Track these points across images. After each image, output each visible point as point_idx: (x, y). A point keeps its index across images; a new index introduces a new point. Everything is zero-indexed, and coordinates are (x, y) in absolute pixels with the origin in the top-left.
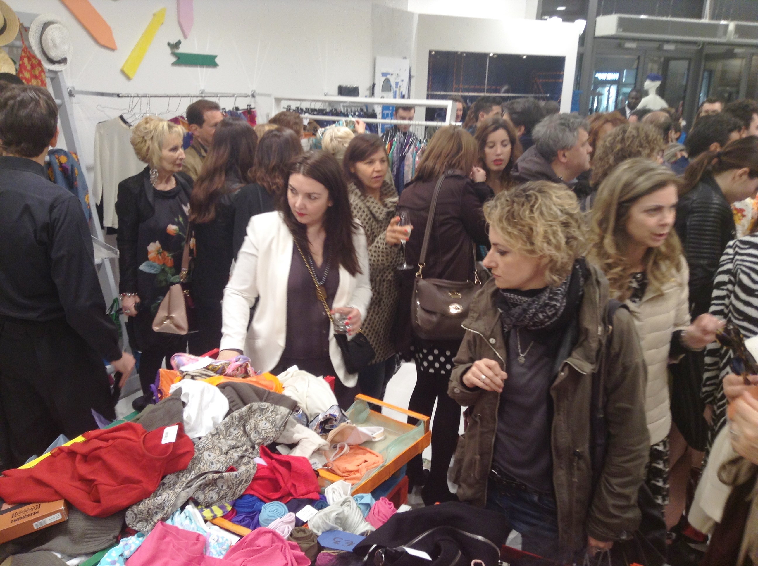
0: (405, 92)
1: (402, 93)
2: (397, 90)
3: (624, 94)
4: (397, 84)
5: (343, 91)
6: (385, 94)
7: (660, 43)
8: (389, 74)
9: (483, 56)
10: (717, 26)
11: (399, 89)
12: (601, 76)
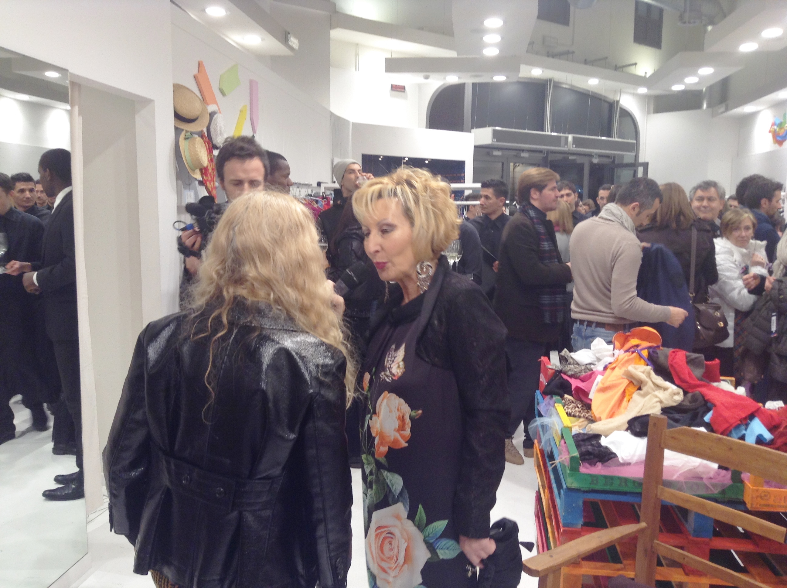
7: (518, 152)
10: (558, 138)
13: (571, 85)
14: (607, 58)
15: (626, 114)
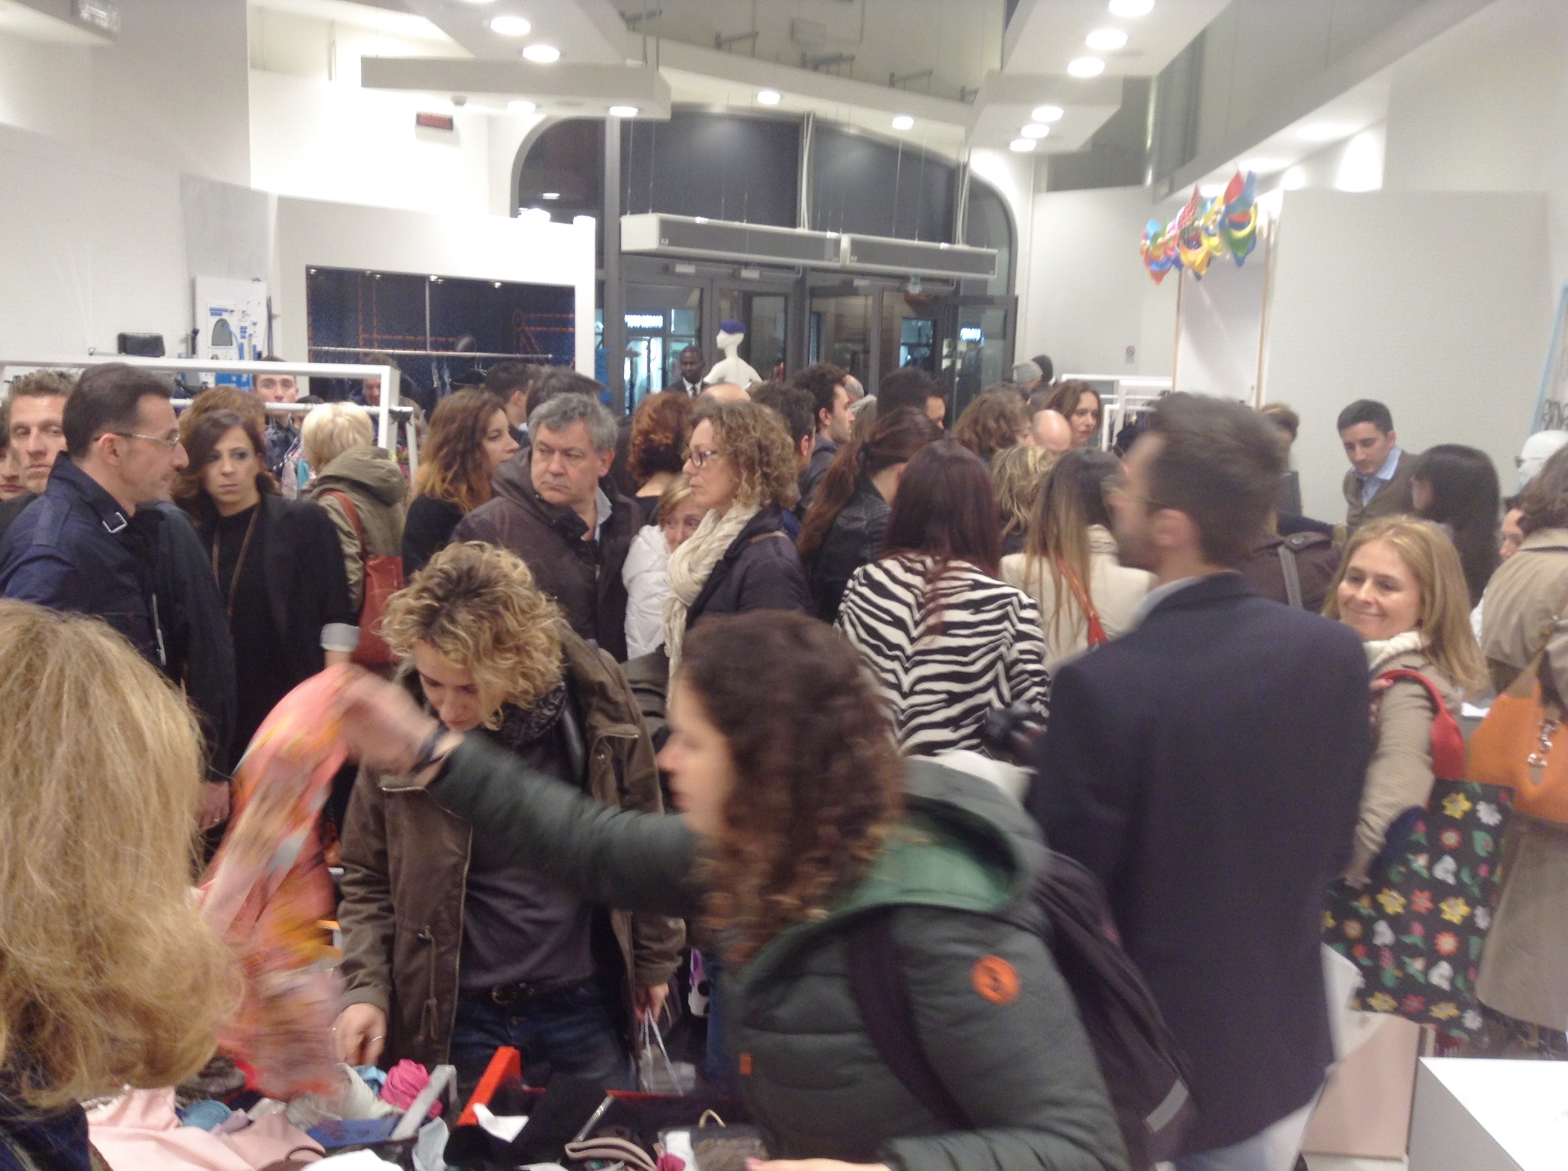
0: (262, 347)
1: (255, 347)
2: (245, 342)
4: (243, 330)
5: (127, 344)
6: (219, 351)
7: (736, 266)
8: (226, 311)
9: (416, 282)
10: (822, 241)
11: (250, 341)
12: (633, 321)
13: (863, 130)
14: (931, 73)
15: (984, 193)
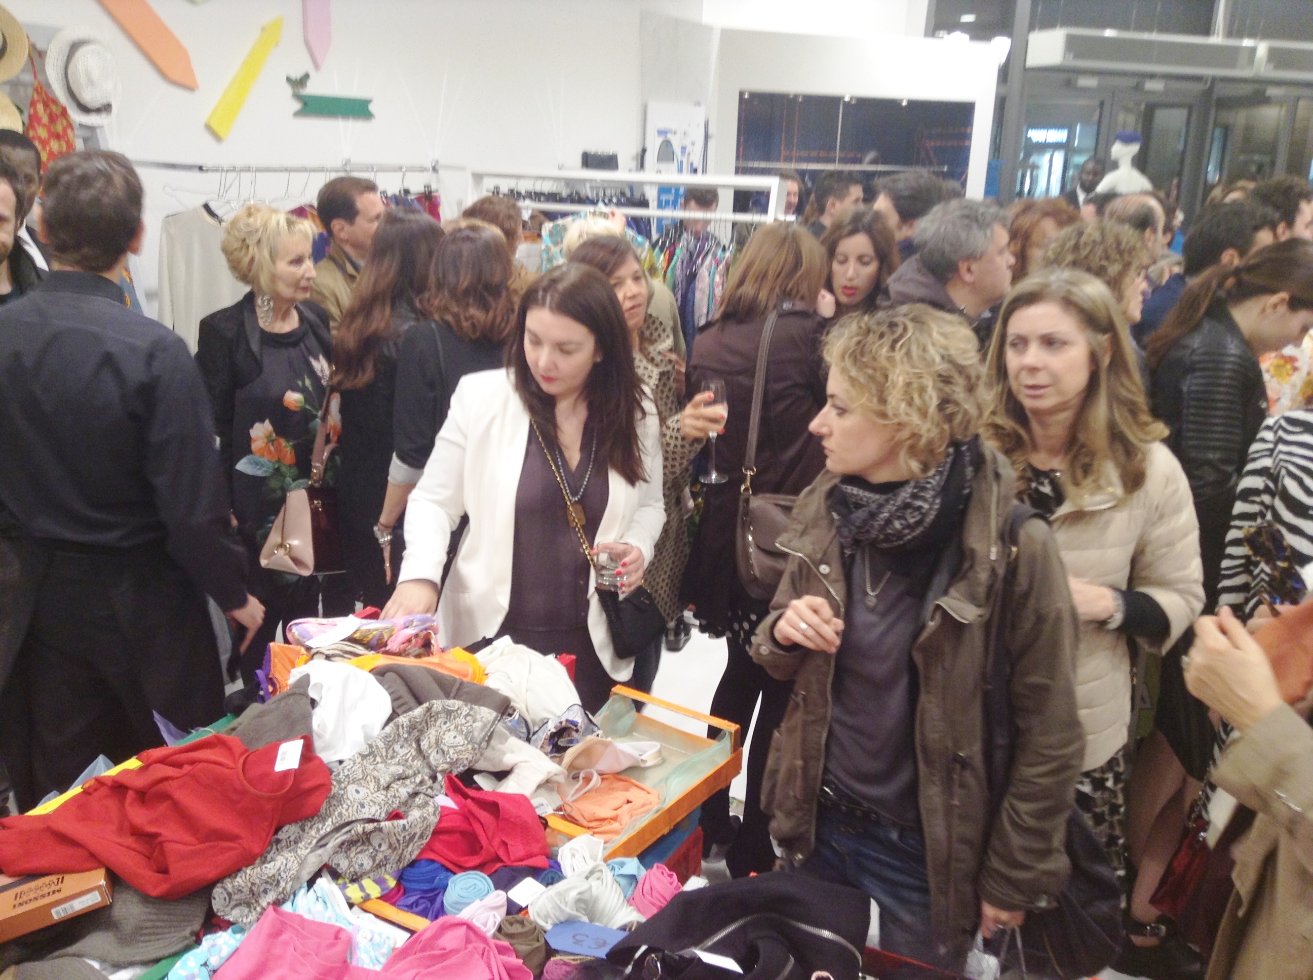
0: (698, 163)
1: (692, 164)
2: (685, 159)
3: (1077, 166)
4: (684, 149)
5: (590, 161)
6: (663, 166)
7: (1141, 78)
8: (671, 131)
9: (832, 102)
10: (1236, 50)
11: (688, 158)
12: (1037, 135)
